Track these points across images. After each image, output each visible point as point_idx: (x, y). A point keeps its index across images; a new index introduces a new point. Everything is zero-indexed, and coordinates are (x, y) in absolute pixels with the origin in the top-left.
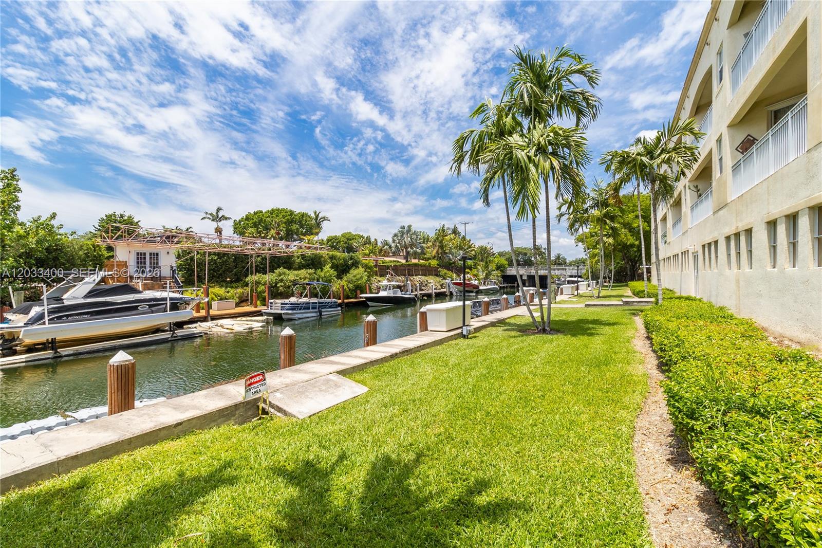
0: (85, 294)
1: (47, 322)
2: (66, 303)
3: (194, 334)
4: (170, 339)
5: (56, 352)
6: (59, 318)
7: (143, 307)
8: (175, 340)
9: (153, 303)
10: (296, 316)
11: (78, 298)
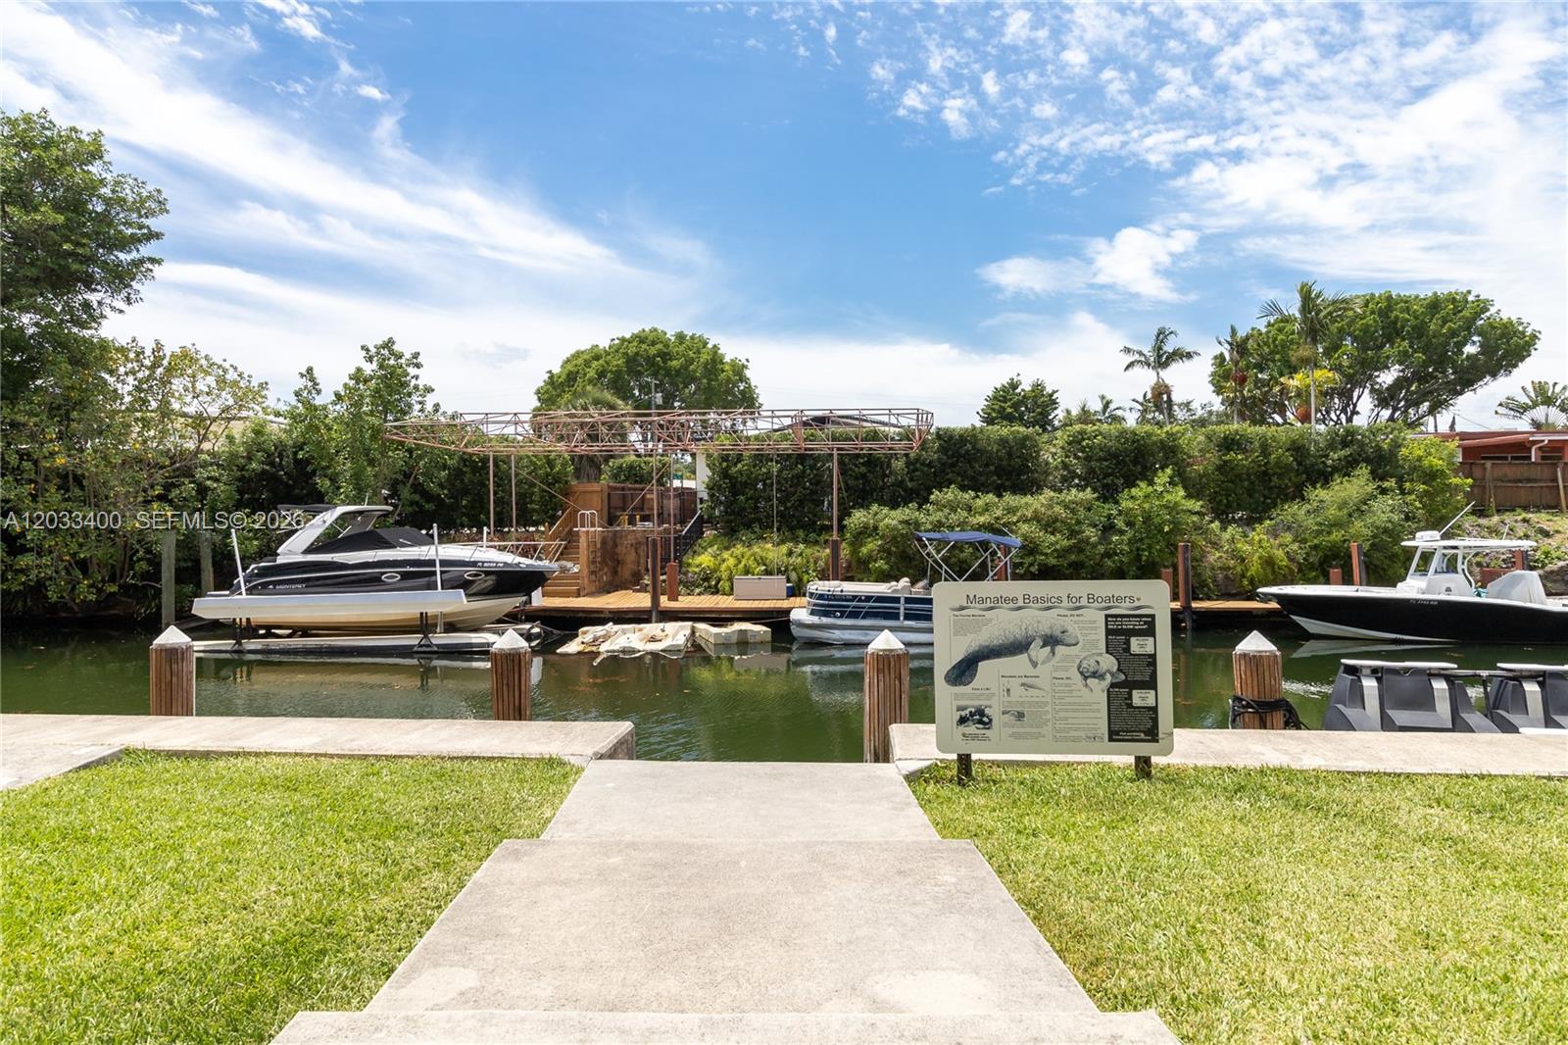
0: (305, 547)
1: (244, 592)
2: (280, 560)
3: (471, 645)
4: (415, 649)
5: (240, 644)
6: (265, 585)
7: (390, 575)
8: (429, 653)
9: (408, 569)
10: (837, 635)
11: (296, 554)
